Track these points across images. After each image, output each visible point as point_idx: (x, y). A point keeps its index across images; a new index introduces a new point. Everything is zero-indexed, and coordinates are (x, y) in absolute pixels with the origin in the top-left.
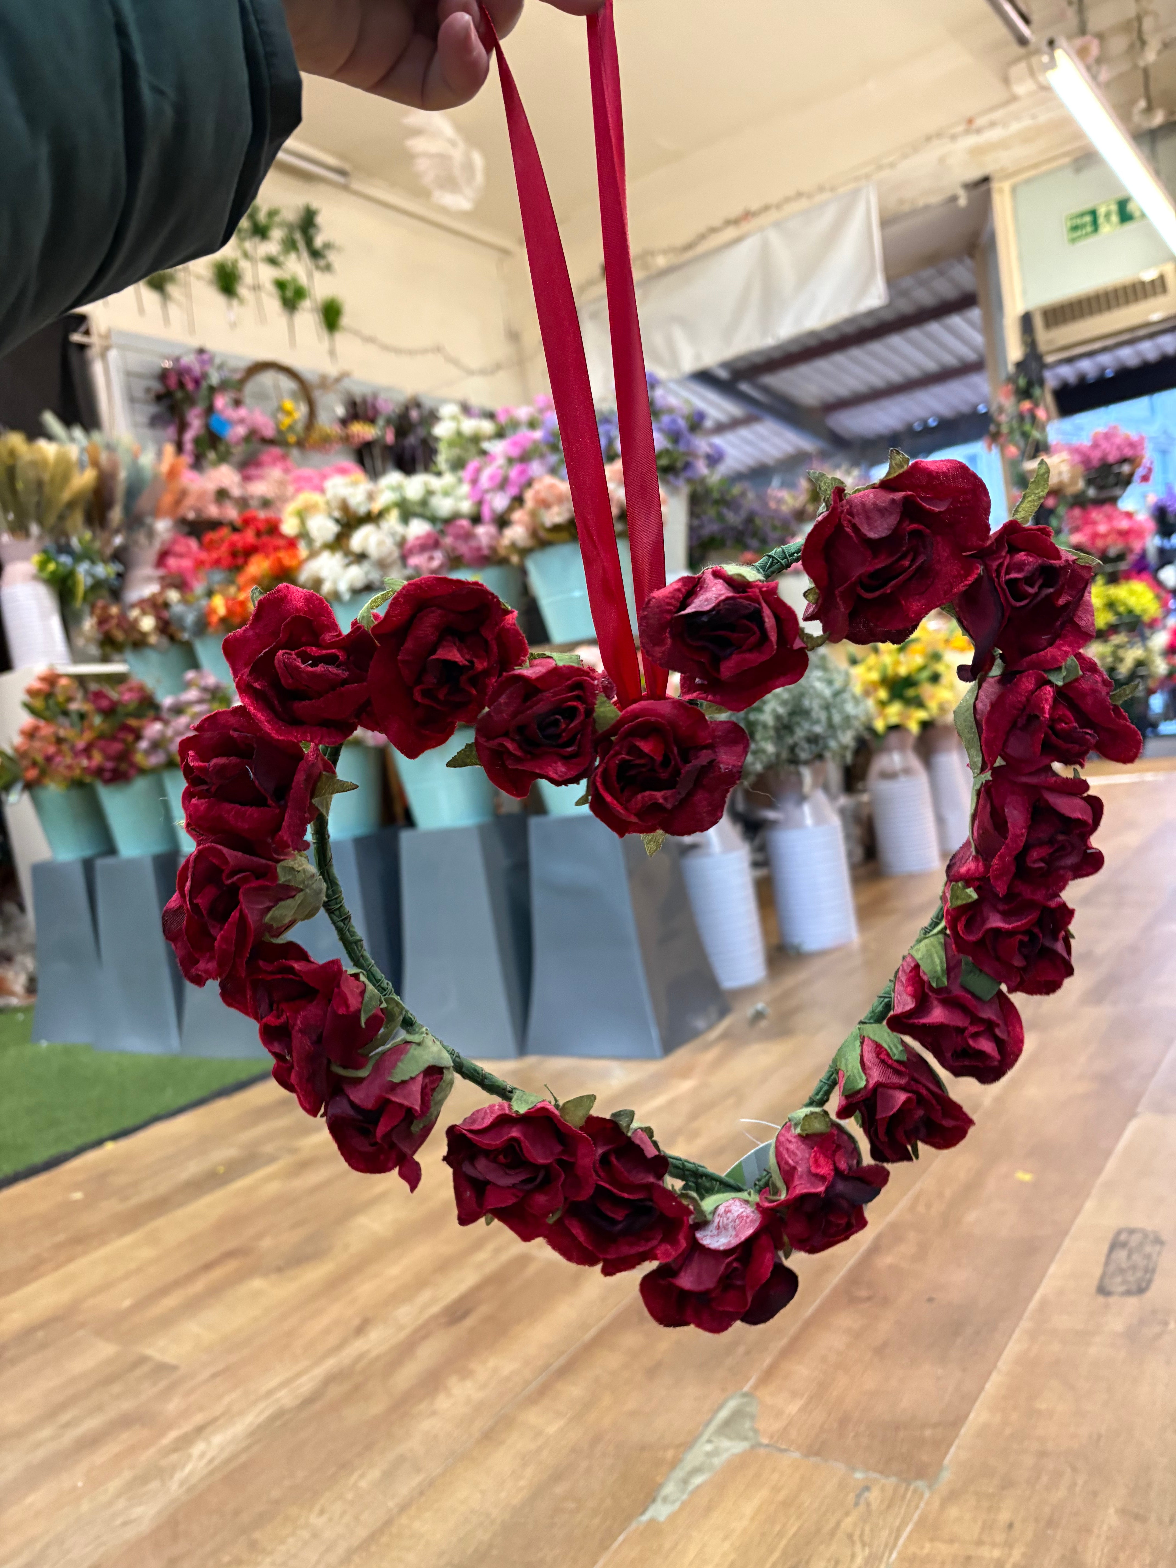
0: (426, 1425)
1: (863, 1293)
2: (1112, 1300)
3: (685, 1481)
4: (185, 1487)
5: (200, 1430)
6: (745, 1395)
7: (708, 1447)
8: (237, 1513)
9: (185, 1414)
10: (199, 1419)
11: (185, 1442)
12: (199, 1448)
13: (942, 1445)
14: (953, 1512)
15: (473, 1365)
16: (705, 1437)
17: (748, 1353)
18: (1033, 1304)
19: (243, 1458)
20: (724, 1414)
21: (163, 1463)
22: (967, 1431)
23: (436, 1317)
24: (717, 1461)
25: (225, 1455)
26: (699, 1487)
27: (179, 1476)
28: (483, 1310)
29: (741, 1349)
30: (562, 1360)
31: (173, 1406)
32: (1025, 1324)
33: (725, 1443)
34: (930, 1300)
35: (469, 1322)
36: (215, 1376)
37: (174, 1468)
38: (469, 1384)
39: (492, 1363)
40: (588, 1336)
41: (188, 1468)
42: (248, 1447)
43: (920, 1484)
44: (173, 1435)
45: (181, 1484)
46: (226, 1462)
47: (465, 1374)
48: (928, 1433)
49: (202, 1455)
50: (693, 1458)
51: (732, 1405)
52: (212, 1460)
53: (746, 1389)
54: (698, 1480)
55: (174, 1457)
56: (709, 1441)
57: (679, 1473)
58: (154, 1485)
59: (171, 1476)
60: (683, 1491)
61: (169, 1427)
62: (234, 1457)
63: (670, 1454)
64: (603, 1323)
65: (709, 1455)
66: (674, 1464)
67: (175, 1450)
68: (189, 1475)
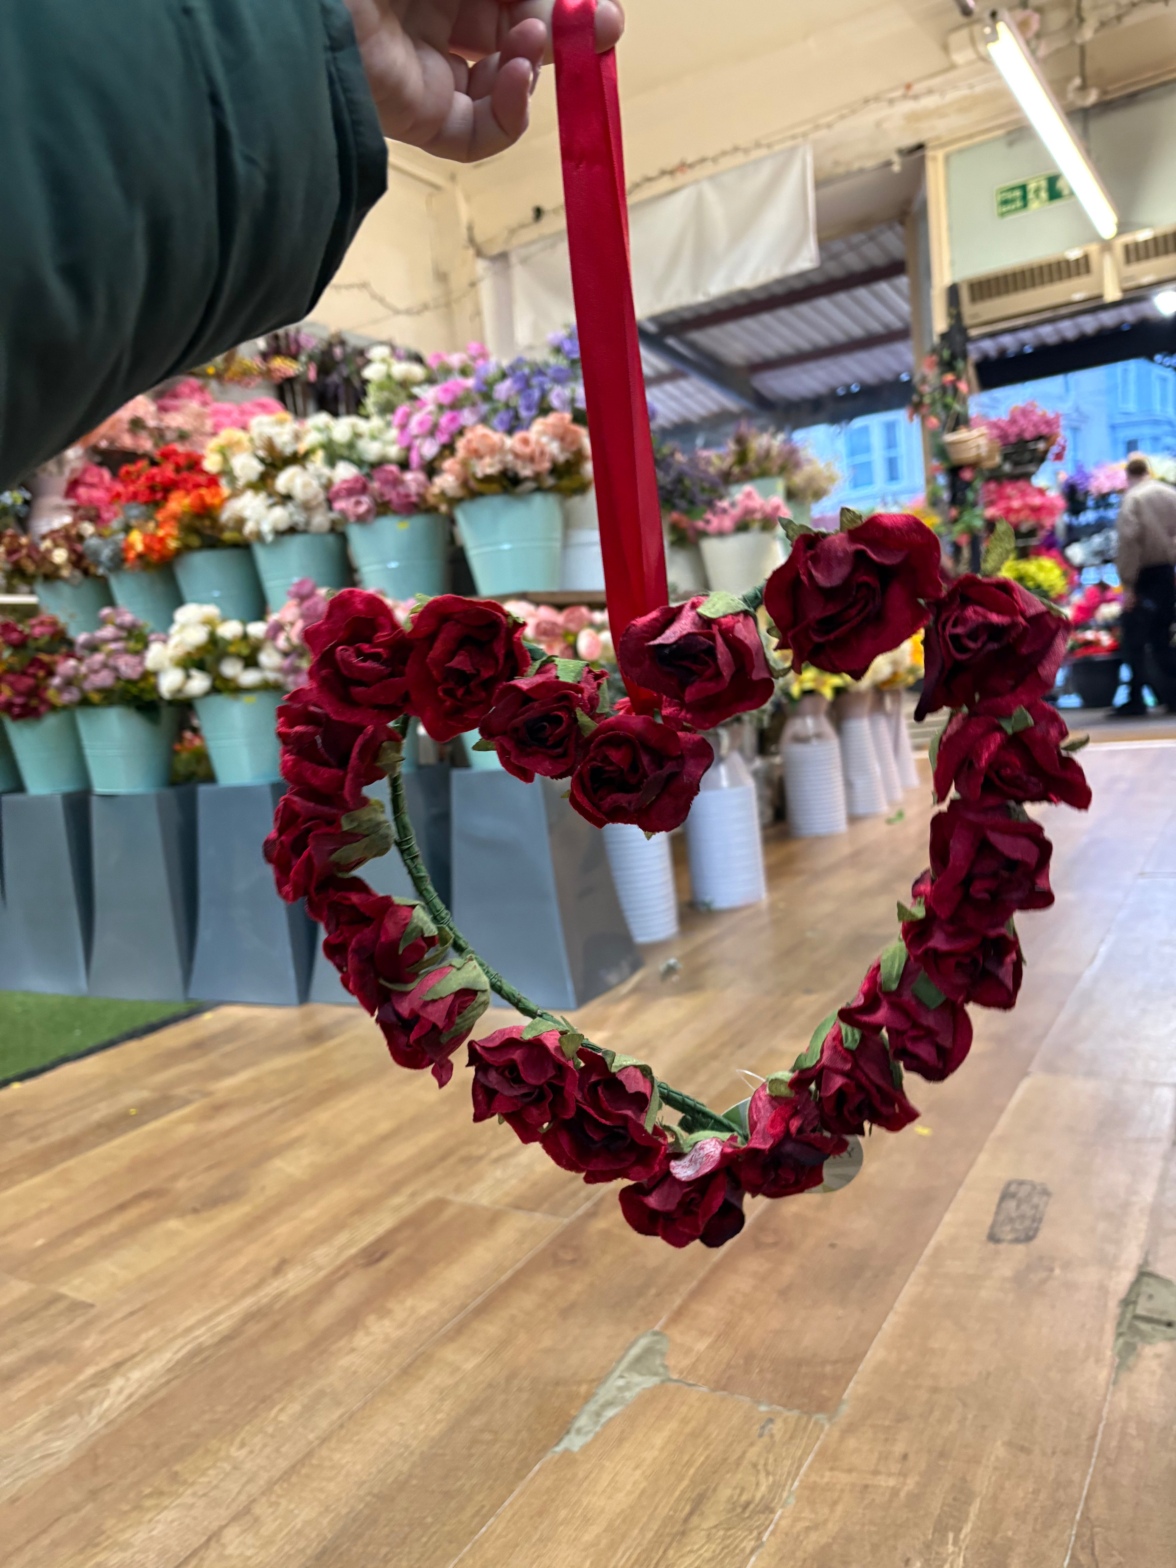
0: (345, 1361)
1: (770, 1239)
2: (1002, 1247)
3: (598, 1414)
4: (103, 1422)
5: (118, 1366)
6: (656, 1334)
7: (621, 1382)
8: (157, 1446)
9: (102, 1350)
10: (116, 1355)
11: (103, 1377)
12: (117, 1383)
13: (841, 1380)
14: (852, 1443)
15: (392, 1304)
16: (617, 1373)
17: (658, 1295)
18: (928, 1251)
19: (162, 1393)
20: (635, 1351)
21: (81, 1398)
22: (866, 1366)
23: (353, 1258)
24: (628, 1395)
25: (142, 1391)
26: (611, 1419)
27: (96, 1411)
28: (401, 1251)
29: (653, 1291)
30: (479, 1300)
31: (89, 1343)
32: (921, 1268)
33: (636, 1378)
34: (833, 1246)
35: (386, 1263)
36: (132, 1314)
37: (92, 1404)
38: (387, 1322)
39: (409, 1302)
40: (504, 1278)
41: (106, 1404)
42: (168, 1382)
43: (821, 1417)
44: (90, 1371)
45: (100, 1419)
46: (145, 1397)
47: (384, 1313)
48: (828, 1369)
49: (121, 1391)
50: (605, 1393)
51: (643, 1342)
52: (130, 1396)
53: (657, 1328)
54: (610, 1413)
55: (92, 1392)
56: (621, 1377)
57: (592, 1407)
58: (73, 1419)
59: (90, 1412)
60: (596, 1423)
61: (87, 1364)
62: (153, 1392)
63: (583, 1389)
64: (519, 1265)
65: (621, 1389)
66: (588, 1398)
67: (93, 1386)
68: (107, 1410)
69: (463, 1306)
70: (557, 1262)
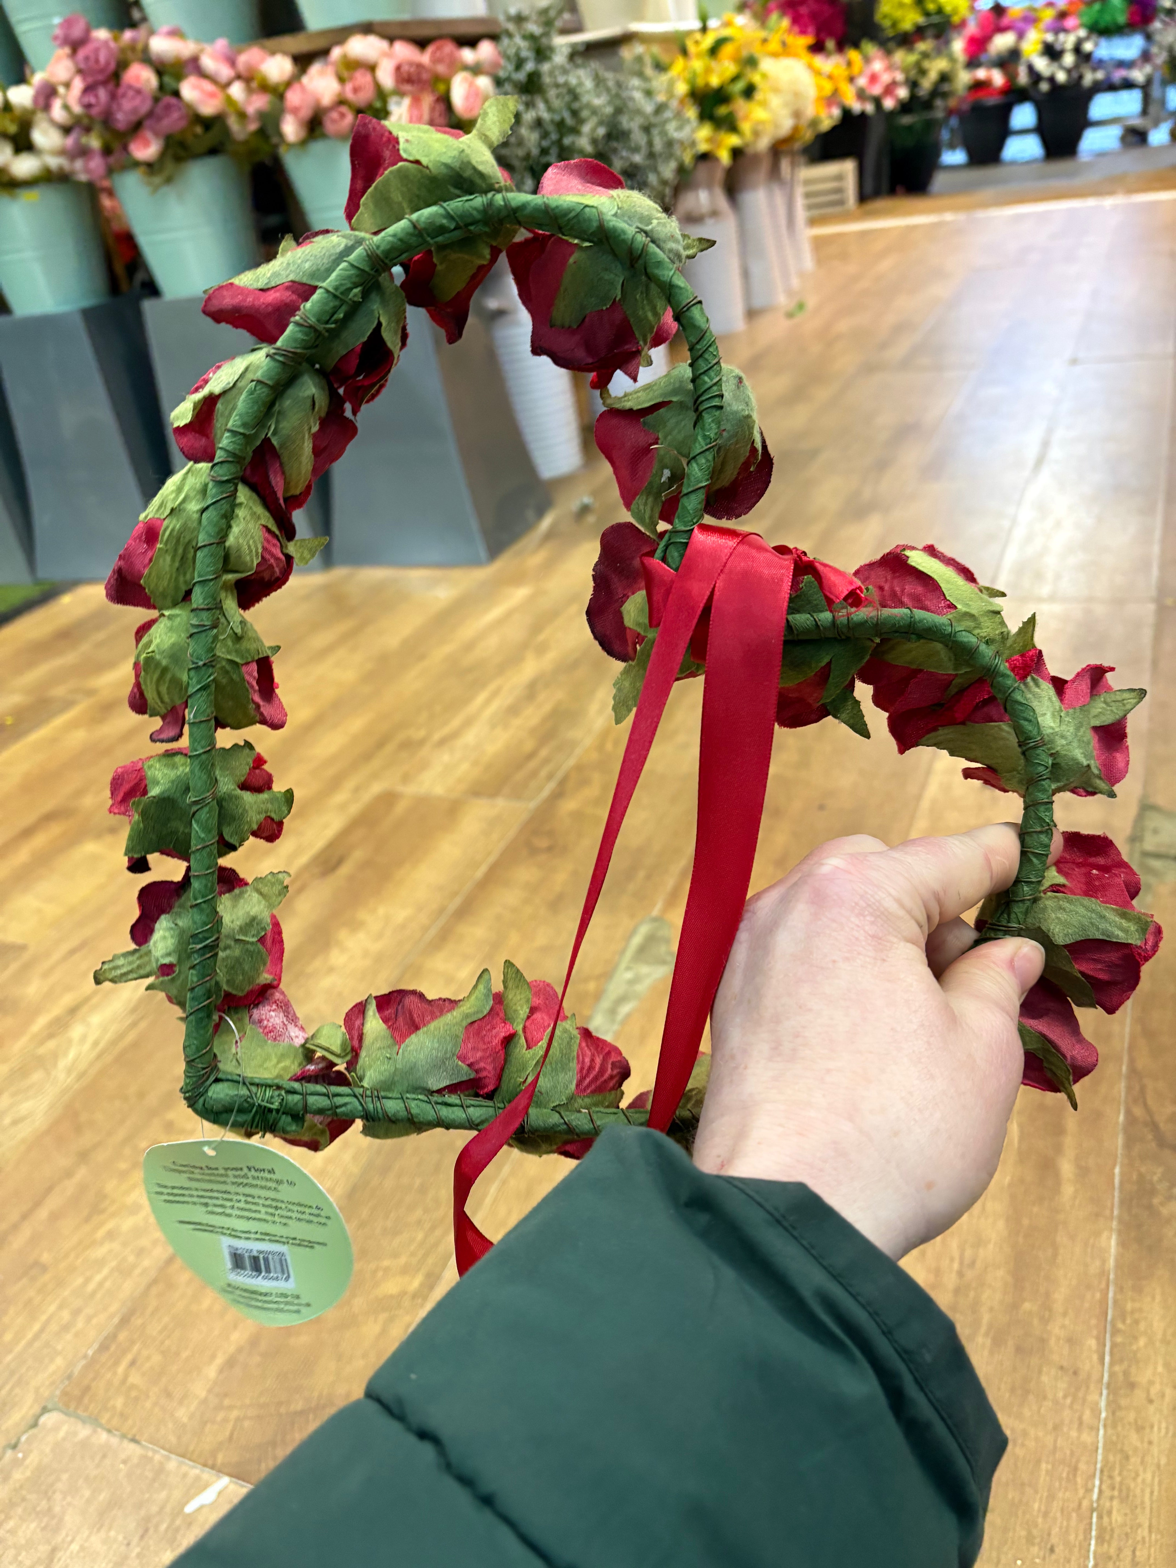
0: (326, 982)
3: (612, 1012)
4: (74, 1075)
5: (73, 1011)
6: (655, 920)
7: (629, 975)
8: (141, 1095)
9: (49, 996)
10: (67, 1000)
11: (60, 1026)
12: (76, 1031)
15: (362, 914)
16: (623, 965)
17: (648, 877)
18: (925, 804)
19: (131, 1037)
20: (637, 940)
21: (41, 1051)
23: (306, 867)
24: (640, 988)
25: (108, 1036)
26: (628, 1016)
27: (63, 1063)
28: (358, 855)
29: (641, 874)
30: (458, 901)
31: (33, 989)
33: (644, 969)
34: (822, 807)
35: (345, 870)
36: (73, 952)
37: (55, 1056)
38: (361, 935)
39: (381, 911)
40: (480, 873)
41: (72, 1054)
42: (134, 1024)
44: (41, 1022)
45: (69, 1071)
46: (114, 1042)
47: (355, 926)
49: (83, 1038)
50: (615, 989)
51: (644, 930)
52: (96, 1043)
53: (655, 912)
54: (625, 1009)
55: (51, 1044)
56: (628, 968)
57: (605, 1004)
58: (37, 1076)
59: (55, 1065)
60: (613, 1021)
61: (35, 1011)
62: (120, 1036)
63: (592, 986)
64: (492, 859)
65: (632, 982)
66: (598, 996)
67: (51, 1036)
68: (75, 1061)
69: (441, 910)
70: (533, 851)
